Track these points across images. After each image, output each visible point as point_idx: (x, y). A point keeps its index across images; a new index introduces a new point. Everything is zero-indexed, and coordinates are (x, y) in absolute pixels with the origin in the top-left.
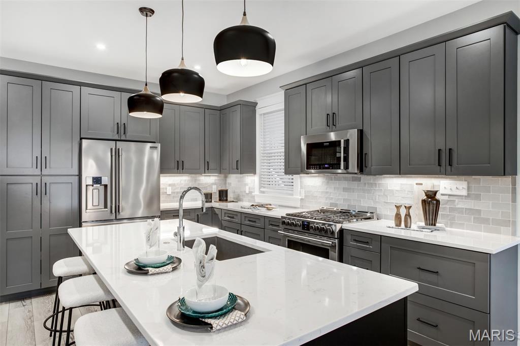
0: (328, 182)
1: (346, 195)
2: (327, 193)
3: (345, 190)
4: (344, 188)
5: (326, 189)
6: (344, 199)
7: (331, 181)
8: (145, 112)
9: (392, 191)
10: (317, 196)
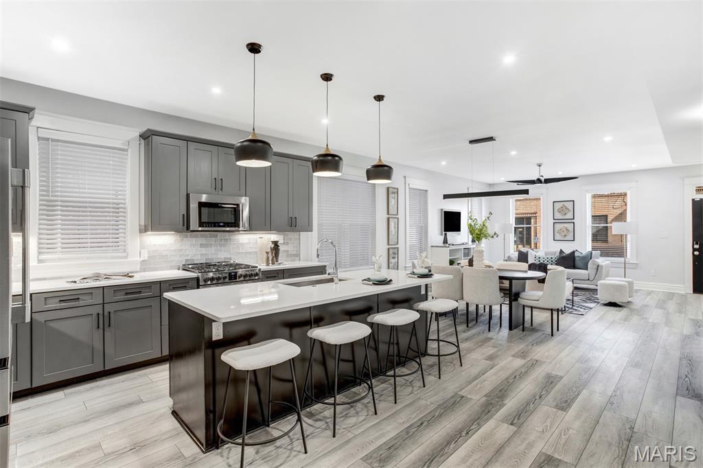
0: (182, 240)
1: (204, 251)
2: (182, 250)
3: (202, 245)
4: (201, 245)
5: (181, 246)
6: (201, 255)
7: (185, 239)
8: (254, 161)
9: (242, 244)
10: (167, 255)
